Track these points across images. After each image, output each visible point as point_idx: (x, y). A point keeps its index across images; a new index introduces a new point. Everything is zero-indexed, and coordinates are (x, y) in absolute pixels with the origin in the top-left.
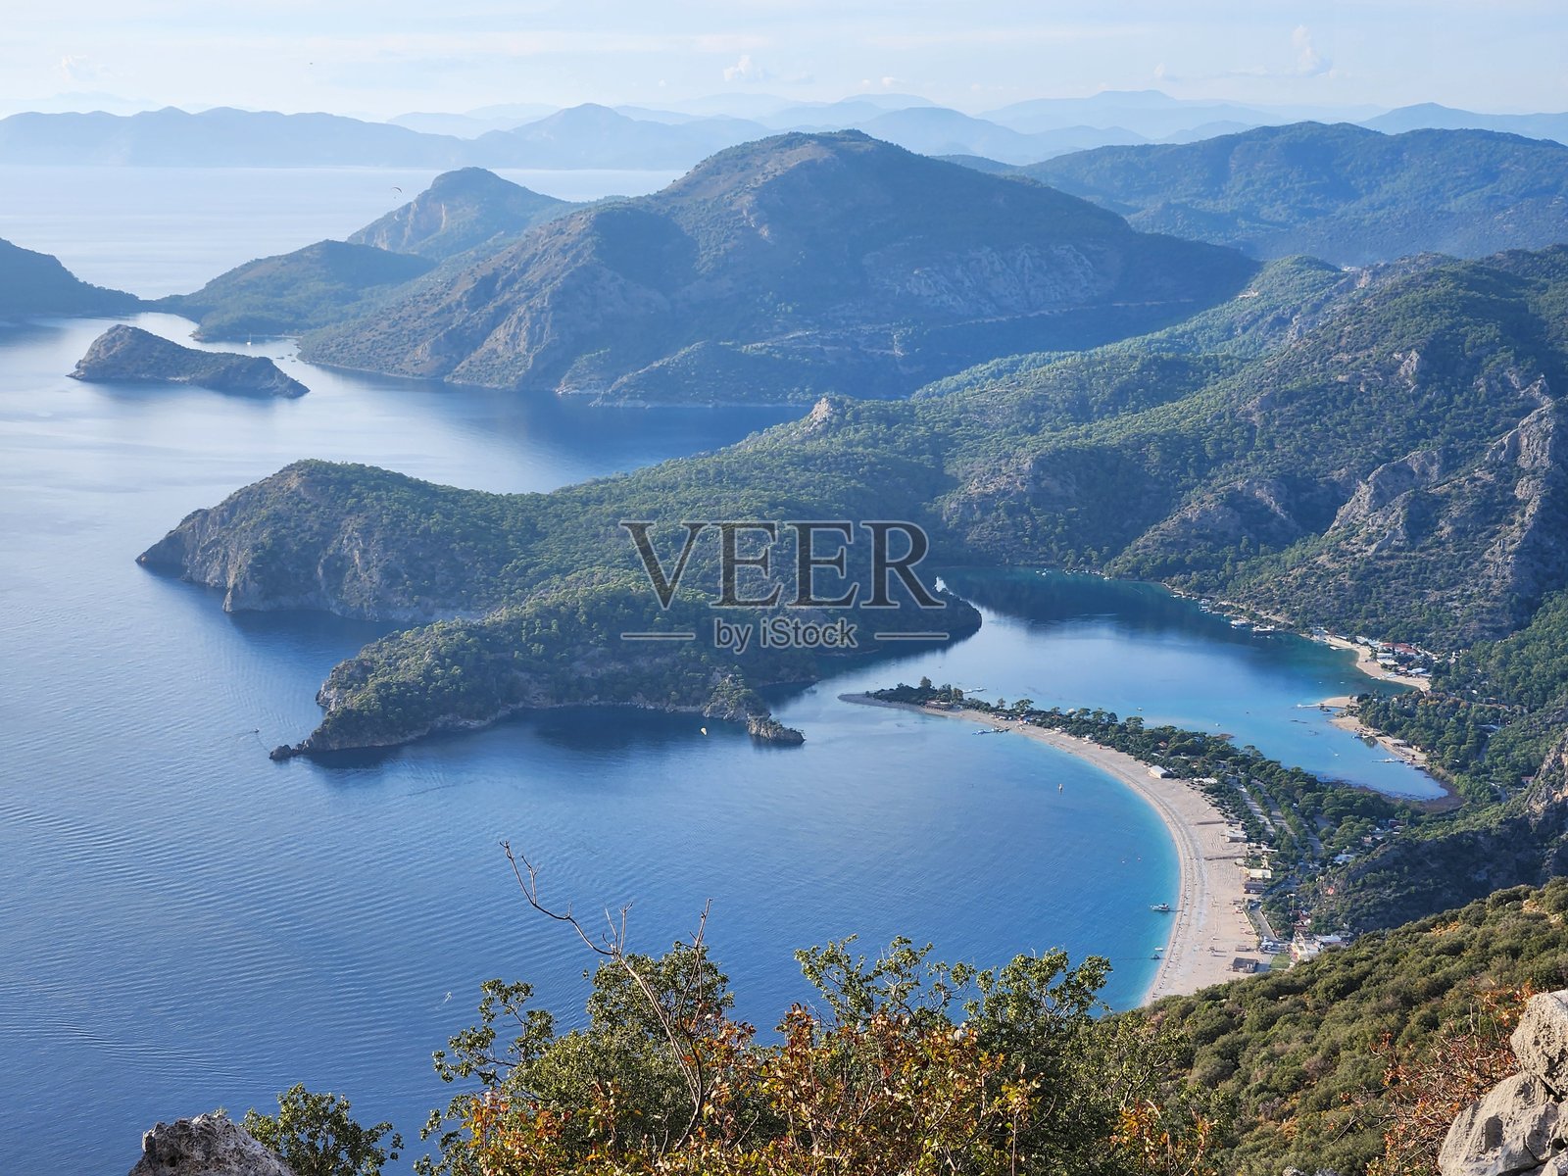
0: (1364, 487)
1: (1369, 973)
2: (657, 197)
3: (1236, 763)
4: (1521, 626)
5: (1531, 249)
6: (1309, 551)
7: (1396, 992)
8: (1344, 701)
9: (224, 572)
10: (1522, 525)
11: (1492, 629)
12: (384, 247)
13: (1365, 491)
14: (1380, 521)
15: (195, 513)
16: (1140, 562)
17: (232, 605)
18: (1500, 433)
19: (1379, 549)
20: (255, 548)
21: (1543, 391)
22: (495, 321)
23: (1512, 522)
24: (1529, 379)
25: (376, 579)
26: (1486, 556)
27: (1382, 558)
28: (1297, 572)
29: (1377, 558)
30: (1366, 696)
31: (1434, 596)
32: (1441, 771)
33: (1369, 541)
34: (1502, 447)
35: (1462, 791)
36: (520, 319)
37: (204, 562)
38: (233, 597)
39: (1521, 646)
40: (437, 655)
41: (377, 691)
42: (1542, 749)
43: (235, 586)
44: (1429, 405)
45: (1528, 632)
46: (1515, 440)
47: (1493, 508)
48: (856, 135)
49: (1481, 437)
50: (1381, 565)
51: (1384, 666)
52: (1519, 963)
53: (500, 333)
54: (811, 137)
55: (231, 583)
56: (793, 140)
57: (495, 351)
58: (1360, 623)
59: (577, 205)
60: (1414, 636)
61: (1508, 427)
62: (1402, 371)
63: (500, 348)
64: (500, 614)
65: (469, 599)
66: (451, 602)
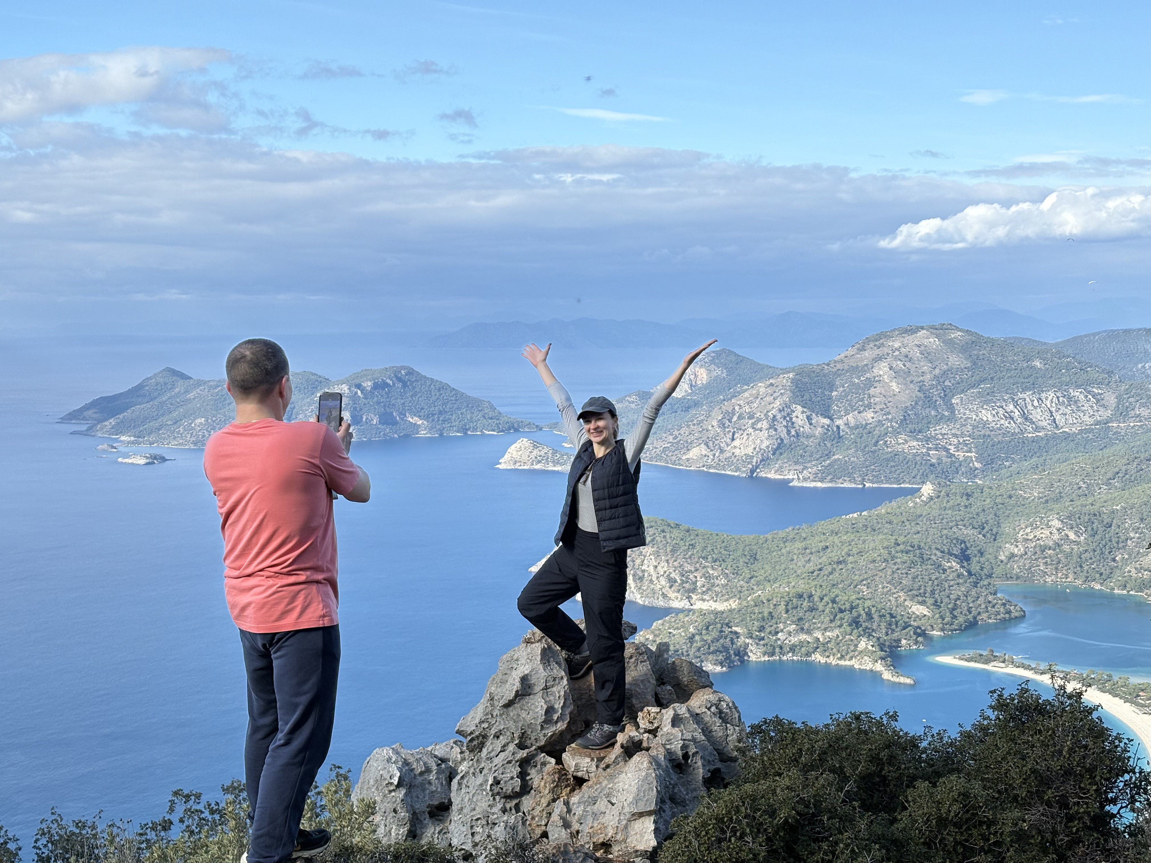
36: (749, 435)
40: (696, 627)
57: (734, 453)
63: (737, 452)
64: (734, 604)
65: (717, 596)
66: (706, 597)
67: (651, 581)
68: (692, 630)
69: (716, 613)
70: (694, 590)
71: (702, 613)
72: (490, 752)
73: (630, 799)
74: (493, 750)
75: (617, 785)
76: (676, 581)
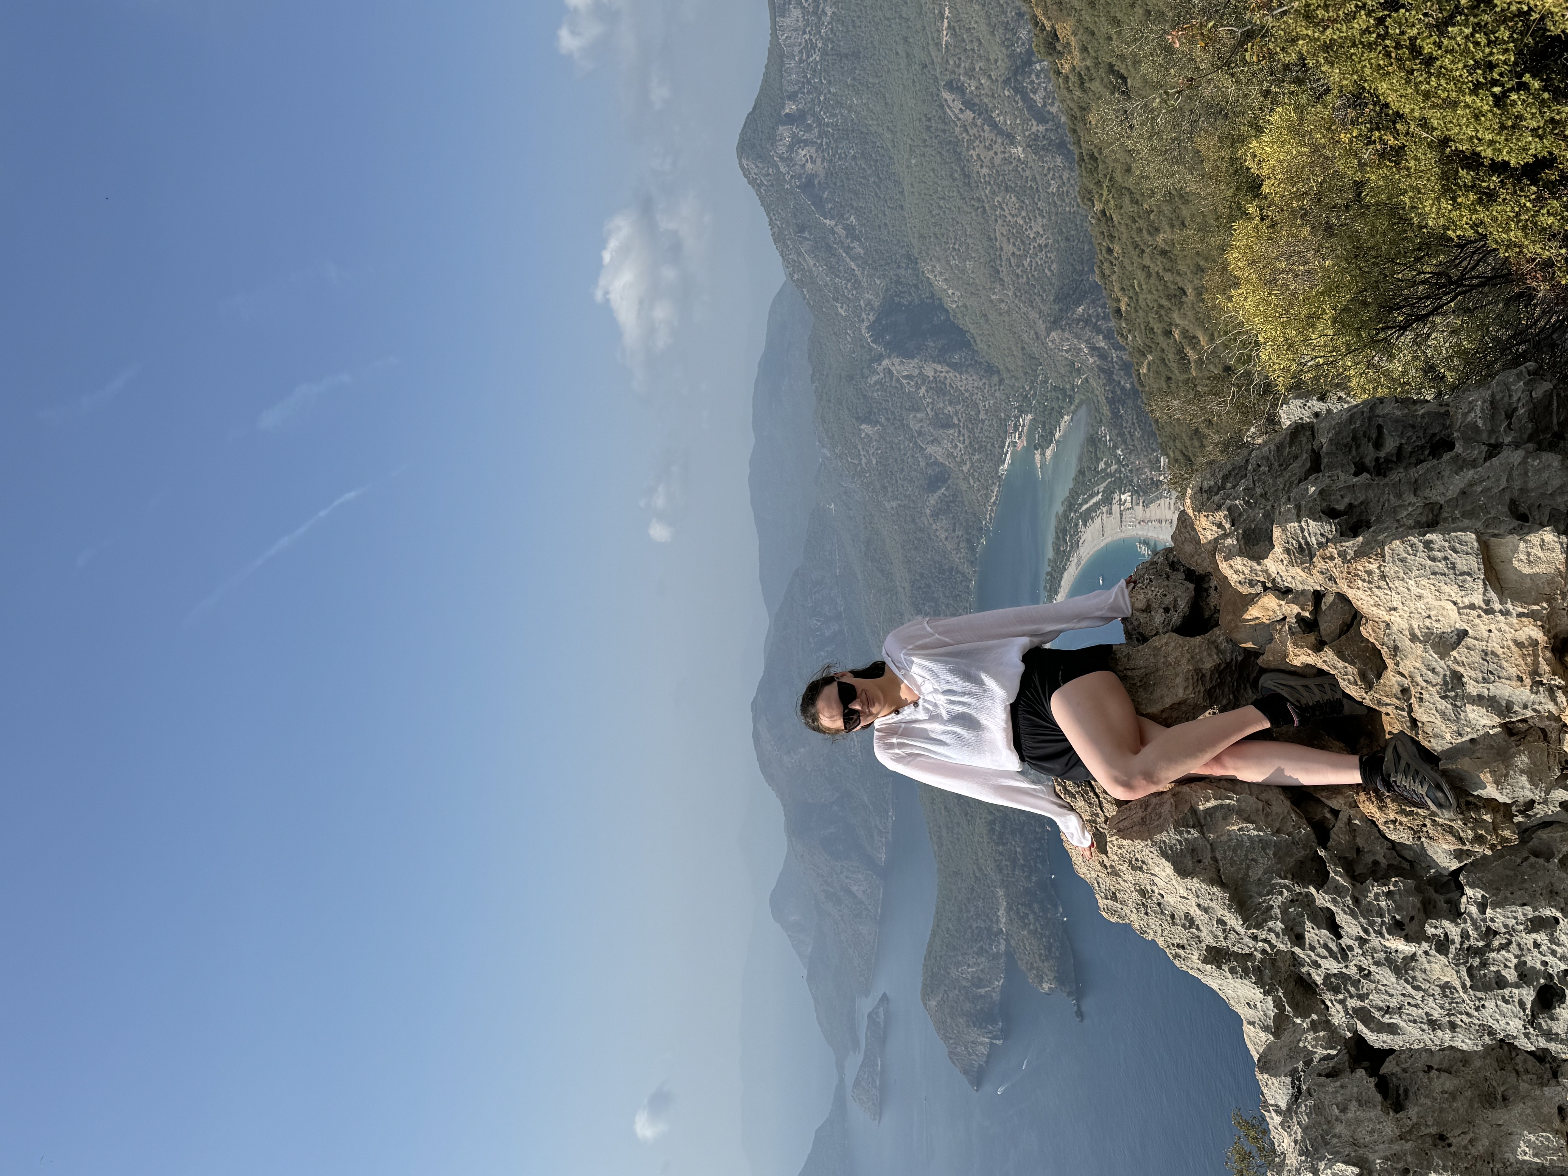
0: (929, 449)
1: (1181, 451)
2: (784, 806)
3: (1071, 510)
4: (998, 372)
5: (811, 372)
6: (961, 476)
7: (1191, 439)
8: (1038, 457)
9: (982, 1044)
10: (947, 372)
11: (1000, 385)
12: (810, 950)
13: (930, 449)
14: (946, 442)
15: (950, 1058)
16: (968, 561)
17: (999, 1039)
18: (901, 384)
19: (960, 441)
20: (968, 1026)
21: (880, 364)
22: (849, 892)
23: (945, 377)
24: (875, 372)
25: (983, 959)
26: (962, 389)
27: (964, 440)
28: (971, 481)
29: (964, 443)
30: (1035, 446)
31: (982, 416)
32: (1073, 407)
33: (956, 446)
34: (909, 383)
35: (1083, 398)
36: (847, 877)
37: (976, 1055)
38: (995, 1039)
39: (1008, 370)
40: (1023, 929)
41: (1043, 962)
42: (1060, 358)
43: (988, 1038)
44: (888, 419)
45: (1001, 367)
46: (906, 377)
47: (939, 388)
48: (754, 704)
49: (903, 393)
50: (967, 442)
51: (1019, 438)
52: (1174, 377)
53: (854, 889)
54: (755, 726)
55: (987, 1040)
56: (757, 737)
57: (864, 892)
58: (997, 450)
59: (789, 848)
60: (1003, 423)
61: (898, 380)
62: (870, 433)
63: (862, 888)
64: (1000, 892)
65: (992, 908)
66: (995, 919)
67: (982, 971)
68: (1025, 933)
69: (1009, 908)
70: (989, 929)
71: (1011, 921)
72: (1329, 950)
73: (1452, 590)
74: (1326, 947)
75: (1417, 631)
76: (982, 947)
